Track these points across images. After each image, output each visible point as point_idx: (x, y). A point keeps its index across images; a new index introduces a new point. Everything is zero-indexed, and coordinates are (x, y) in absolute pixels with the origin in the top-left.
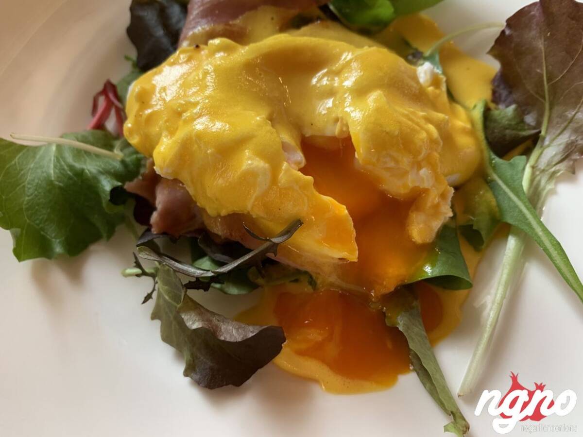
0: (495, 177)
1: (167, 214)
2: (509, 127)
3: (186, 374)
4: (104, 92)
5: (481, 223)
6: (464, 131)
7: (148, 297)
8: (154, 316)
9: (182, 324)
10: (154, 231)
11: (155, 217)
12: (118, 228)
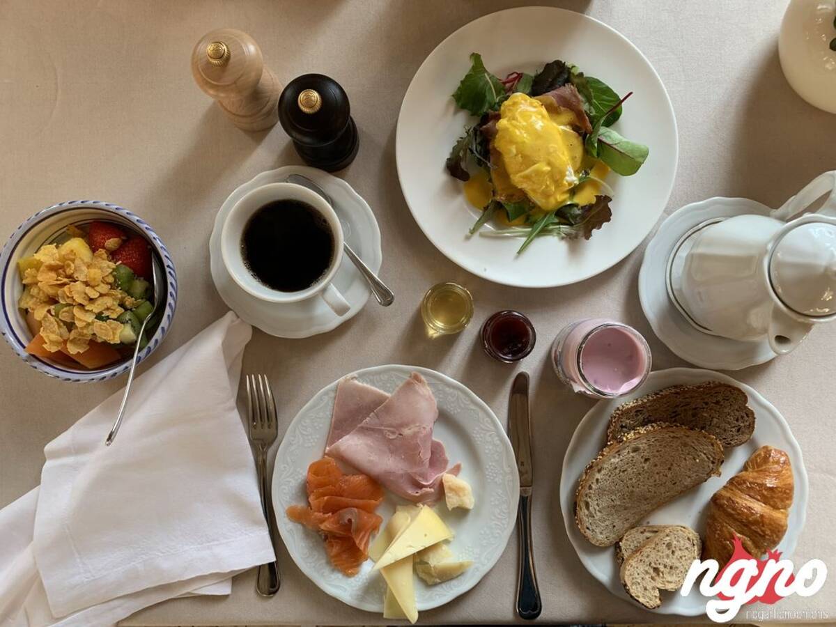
0: (548, 217)
1: (487, 129)
2: (571, 215)
3: (448, 159)
4: (519, 74)
5: (532, 219)
6: (556, 199)
7: (461, 138)
8: (458, 142)
9: (459, 152)
10: (481, 129)
11: (484, 127)
12: (476, 117)
